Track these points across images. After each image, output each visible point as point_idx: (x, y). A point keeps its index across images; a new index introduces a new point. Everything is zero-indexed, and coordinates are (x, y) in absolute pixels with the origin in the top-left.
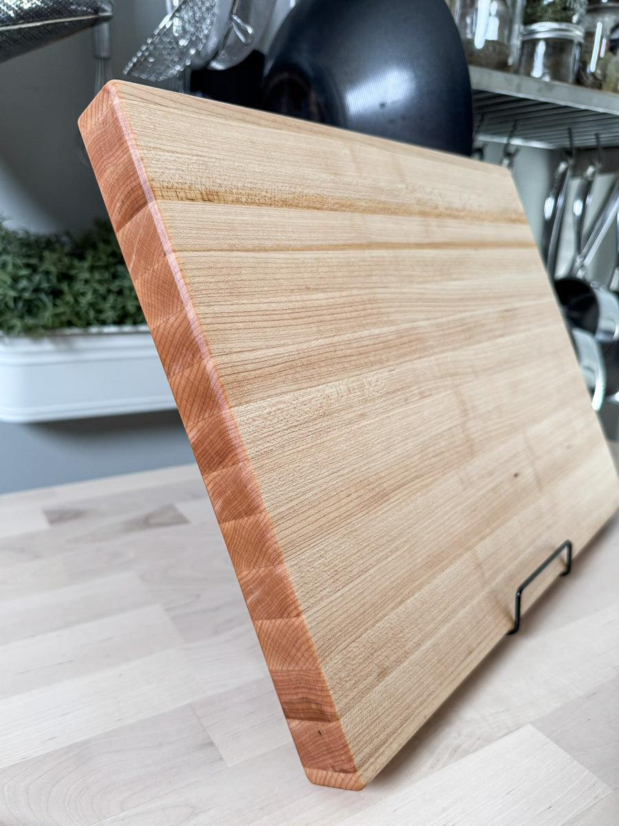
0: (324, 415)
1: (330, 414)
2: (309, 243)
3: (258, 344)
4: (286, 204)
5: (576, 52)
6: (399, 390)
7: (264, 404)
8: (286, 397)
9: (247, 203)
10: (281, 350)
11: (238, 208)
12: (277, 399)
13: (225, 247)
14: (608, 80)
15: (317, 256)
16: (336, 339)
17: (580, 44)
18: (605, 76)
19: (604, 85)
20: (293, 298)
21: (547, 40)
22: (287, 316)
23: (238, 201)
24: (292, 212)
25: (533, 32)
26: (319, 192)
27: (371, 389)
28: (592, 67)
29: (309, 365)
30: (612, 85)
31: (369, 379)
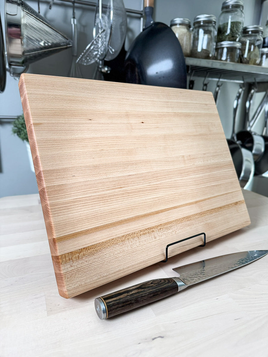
0: (214, 156)
1: (213, 156)
2: (216, 198)
3: (228, 172)
4: (221, 208)
5: (238, 51)
6: (192, 159)
7: (227, 160)
8: (222, 161)
9: (229, 205)
10: (223, 171)
11: (231, 203)
12: (224, 160)
13: (233, 193)
14: (251, 60)
15: (214, 195)
16: (210, 173)
17: (240, 49)
18: (250, 59)
19: (250, 62)
20: (220, 183)
21: (227, 48)
22: (222, 178)
23: (231, 204)
24: (219, 206)
25: (222, 45)
26: (212, 215)
27: (201, 160)
28: (246, 56)
29: (218, 167)
30: (253, 62)
31: (201, 163)
